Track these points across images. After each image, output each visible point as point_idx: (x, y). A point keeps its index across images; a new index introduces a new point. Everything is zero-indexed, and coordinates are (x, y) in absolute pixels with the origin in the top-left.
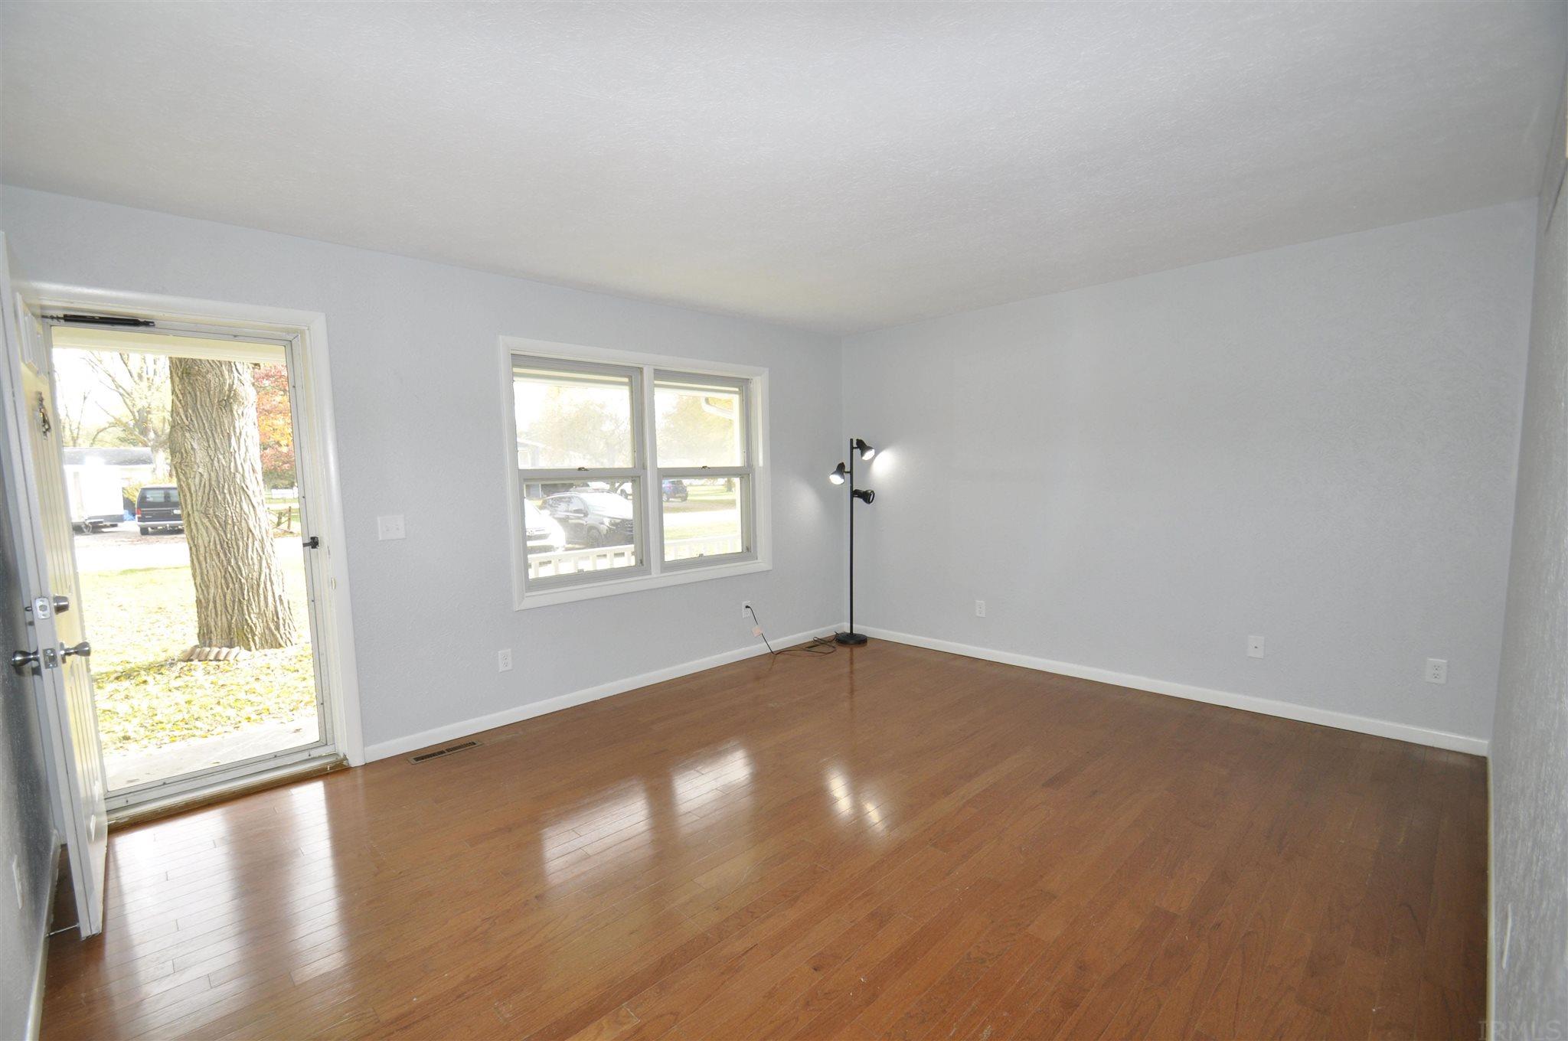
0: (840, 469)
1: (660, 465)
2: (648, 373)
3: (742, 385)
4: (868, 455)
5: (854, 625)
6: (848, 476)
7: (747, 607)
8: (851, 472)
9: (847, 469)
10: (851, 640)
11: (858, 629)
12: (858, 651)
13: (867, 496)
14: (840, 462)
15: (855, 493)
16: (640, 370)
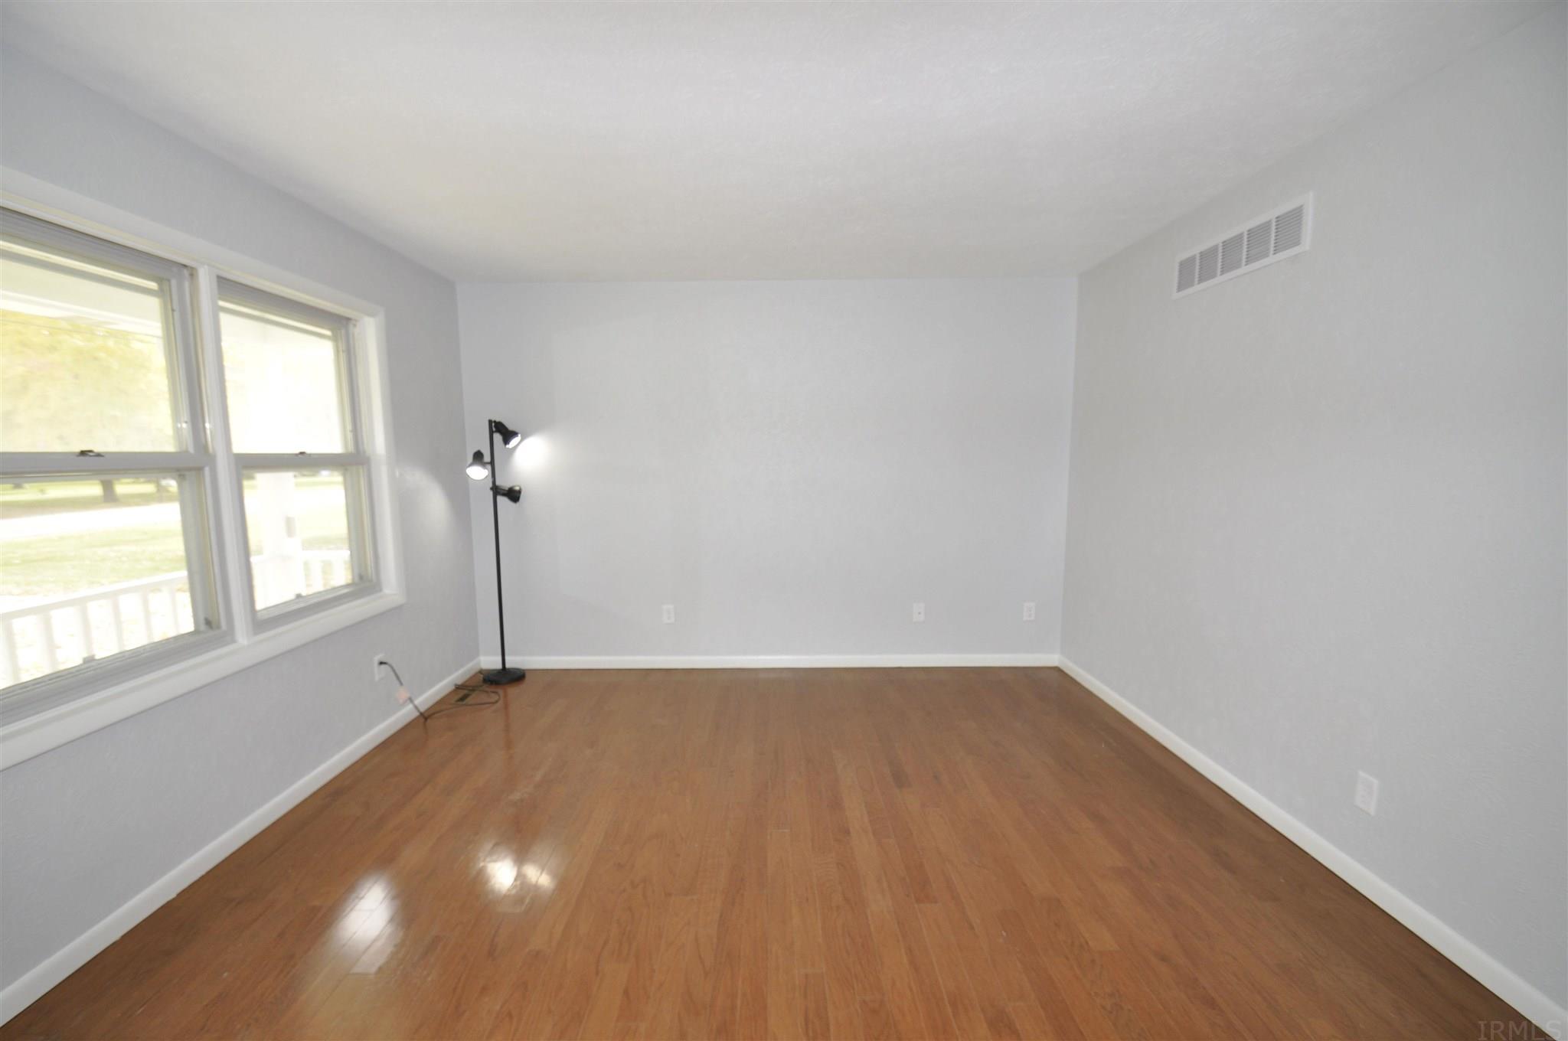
0: (478, 457)
1: (238, 448)
2: (205, 281)
3: (339, 325)
4: (514, 442)
5: (507, 658)
6: (489, 467)
7: (381, 663)
8: (492, 463)
9: (487, 458)
10: (506, 678)
11: (512, 662)
12: (513, 691)
13: (514, 495)
14: (475, 450)
15: (496, 491)
16: (193, 273)
